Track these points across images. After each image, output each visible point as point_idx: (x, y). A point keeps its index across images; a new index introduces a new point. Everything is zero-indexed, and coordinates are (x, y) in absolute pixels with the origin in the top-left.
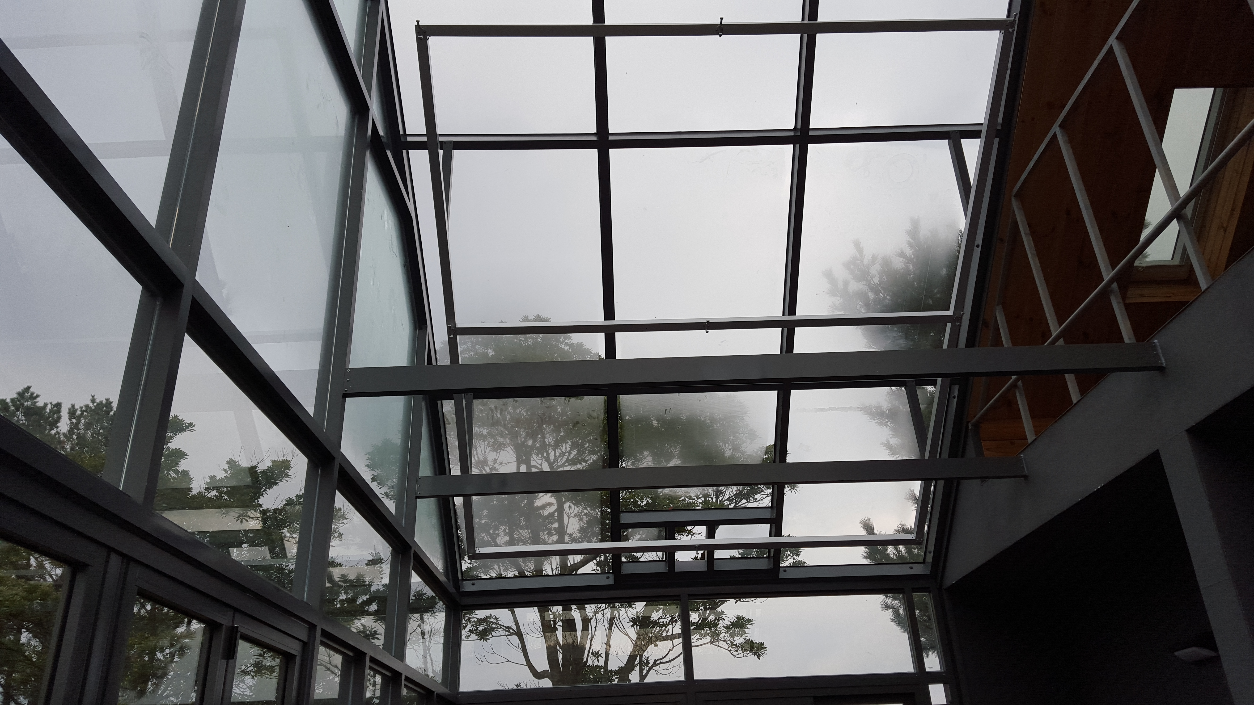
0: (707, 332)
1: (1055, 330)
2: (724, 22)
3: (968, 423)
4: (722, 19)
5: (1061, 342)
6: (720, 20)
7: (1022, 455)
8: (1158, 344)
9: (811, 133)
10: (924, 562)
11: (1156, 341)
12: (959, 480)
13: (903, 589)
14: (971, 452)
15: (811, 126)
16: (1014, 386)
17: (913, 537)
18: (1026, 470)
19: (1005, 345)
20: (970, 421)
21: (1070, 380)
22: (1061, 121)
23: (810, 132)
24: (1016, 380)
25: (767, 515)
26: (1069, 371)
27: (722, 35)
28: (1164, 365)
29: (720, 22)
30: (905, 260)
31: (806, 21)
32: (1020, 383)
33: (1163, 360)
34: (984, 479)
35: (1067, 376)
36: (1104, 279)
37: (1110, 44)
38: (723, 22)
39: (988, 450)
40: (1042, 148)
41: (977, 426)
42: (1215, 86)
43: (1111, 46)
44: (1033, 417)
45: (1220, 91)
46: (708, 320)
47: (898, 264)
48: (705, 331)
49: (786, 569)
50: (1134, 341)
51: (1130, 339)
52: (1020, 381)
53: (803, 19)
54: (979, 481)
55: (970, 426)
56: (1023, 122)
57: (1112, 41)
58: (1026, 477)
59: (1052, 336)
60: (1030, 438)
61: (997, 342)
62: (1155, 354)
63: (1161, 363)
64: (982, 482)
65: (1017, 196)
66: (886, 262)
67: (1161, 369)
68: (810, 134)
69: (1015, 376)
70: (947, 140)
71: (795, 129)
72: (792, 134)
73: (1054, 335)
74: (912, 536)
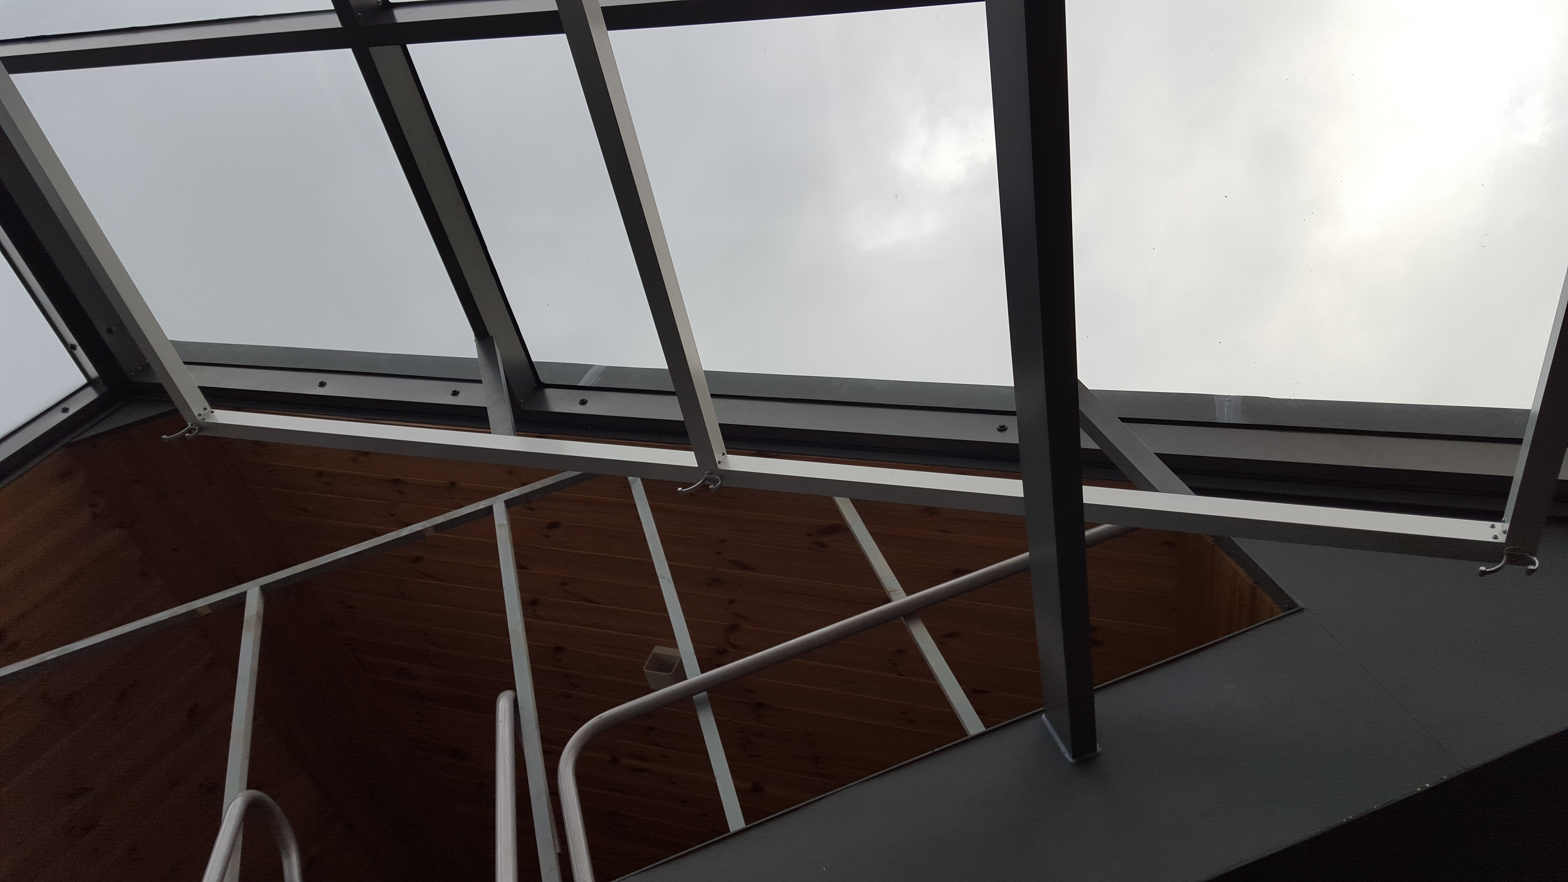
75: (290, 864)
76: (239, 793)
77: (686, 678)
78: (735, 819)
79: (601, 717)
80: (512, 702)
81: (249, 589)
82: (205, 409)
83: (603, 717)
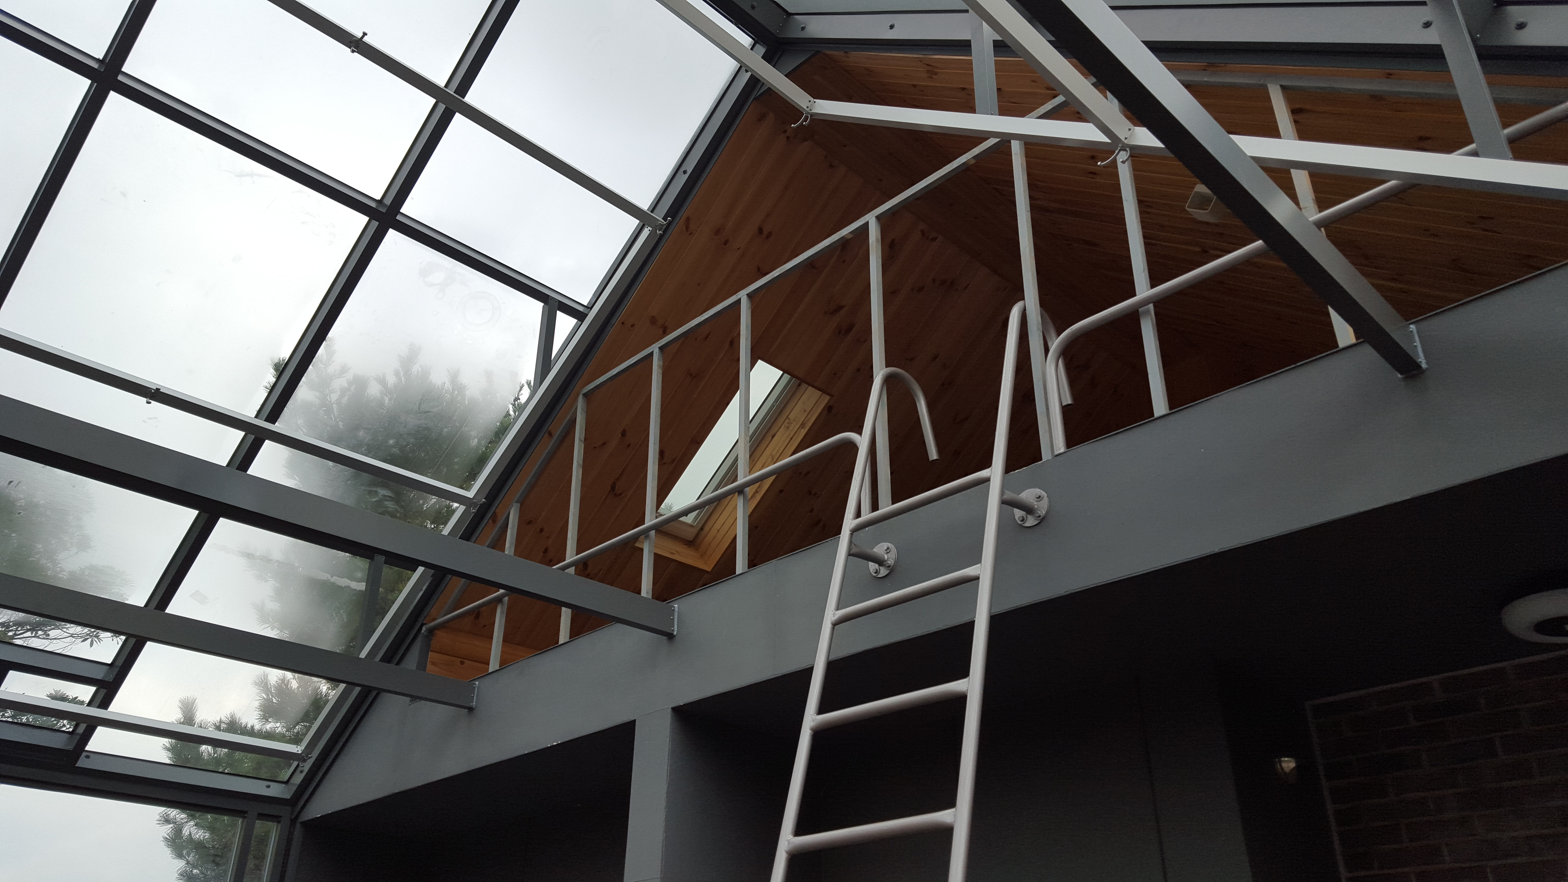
0: (148, 403)
1: (571, 556)
2: (366, 39)
3: (423, 625)
4: (365, 34)
5: (572, 570)
6: (362, 34)
7: (477, 683)
8: (676, 609)
9: (399, 217)
10: (287, 782)
11: (676, 606)
12: (380, 691)
13: (246, 812)
14: (411, 661)
15: (403, 210)
16: (499, 600)
17: (298, 751)
18: (474, 701)
19: (506, 552)
20: (425, 624)
21: (566, 614)
22: (663, 344)
23: (398, 215)
24: (503, 596)
25: (99, 674)
26: (568, 605)
27: (356, 52)
28: (675, 633)
29: (361, 36)
30: (383, 389)
31: (451, 91)
32: (506, 599)
33: (676, 627)
34: (414, 698)
35: (564, 609)
36: (646, 523)
37: (739, 297)
38: (364, 38)
39: (433, 664)
40: (632, 360)
41: (431, 631)
42: (785, 372)
43: (740, 300)
44: (506, 640)
45: (787, 377)
46: (158, 387)
47: (374, 390)
48: (146, 399)
49: (91, 755)
50: (650, 597)
51: (647, 593)
52: (507, 597)
53: (446, 86)
54: (409, 699)
55: (424, 629)
56: (623, 323)
57: (743, 295)
58: (471, 709)
59: (565, 560)
60: (494, 665)
61: (498, 544)
62: (672, 619)
63: (673, 630)
64: (411, 701)
65: (585, 395)
66: (360, 383)
67: (670, 636)
68: (397, 218)
69: (503, 591)
70: (543, 304)
71: (380, 202)
72: (373, 205)
73: (568, 561)
74: (297, 749)
75: (920, 404)
76: (880, 371)
77: (1135, 295)
78: (1160, 404)
79: (1072, 329)
80: (1021, 314)
81: (870, 219)
82: (810, 101)
83: (1073, 329)
